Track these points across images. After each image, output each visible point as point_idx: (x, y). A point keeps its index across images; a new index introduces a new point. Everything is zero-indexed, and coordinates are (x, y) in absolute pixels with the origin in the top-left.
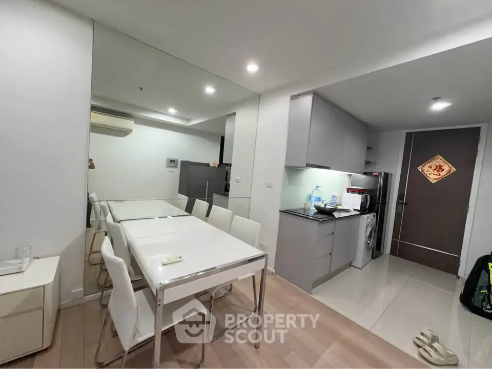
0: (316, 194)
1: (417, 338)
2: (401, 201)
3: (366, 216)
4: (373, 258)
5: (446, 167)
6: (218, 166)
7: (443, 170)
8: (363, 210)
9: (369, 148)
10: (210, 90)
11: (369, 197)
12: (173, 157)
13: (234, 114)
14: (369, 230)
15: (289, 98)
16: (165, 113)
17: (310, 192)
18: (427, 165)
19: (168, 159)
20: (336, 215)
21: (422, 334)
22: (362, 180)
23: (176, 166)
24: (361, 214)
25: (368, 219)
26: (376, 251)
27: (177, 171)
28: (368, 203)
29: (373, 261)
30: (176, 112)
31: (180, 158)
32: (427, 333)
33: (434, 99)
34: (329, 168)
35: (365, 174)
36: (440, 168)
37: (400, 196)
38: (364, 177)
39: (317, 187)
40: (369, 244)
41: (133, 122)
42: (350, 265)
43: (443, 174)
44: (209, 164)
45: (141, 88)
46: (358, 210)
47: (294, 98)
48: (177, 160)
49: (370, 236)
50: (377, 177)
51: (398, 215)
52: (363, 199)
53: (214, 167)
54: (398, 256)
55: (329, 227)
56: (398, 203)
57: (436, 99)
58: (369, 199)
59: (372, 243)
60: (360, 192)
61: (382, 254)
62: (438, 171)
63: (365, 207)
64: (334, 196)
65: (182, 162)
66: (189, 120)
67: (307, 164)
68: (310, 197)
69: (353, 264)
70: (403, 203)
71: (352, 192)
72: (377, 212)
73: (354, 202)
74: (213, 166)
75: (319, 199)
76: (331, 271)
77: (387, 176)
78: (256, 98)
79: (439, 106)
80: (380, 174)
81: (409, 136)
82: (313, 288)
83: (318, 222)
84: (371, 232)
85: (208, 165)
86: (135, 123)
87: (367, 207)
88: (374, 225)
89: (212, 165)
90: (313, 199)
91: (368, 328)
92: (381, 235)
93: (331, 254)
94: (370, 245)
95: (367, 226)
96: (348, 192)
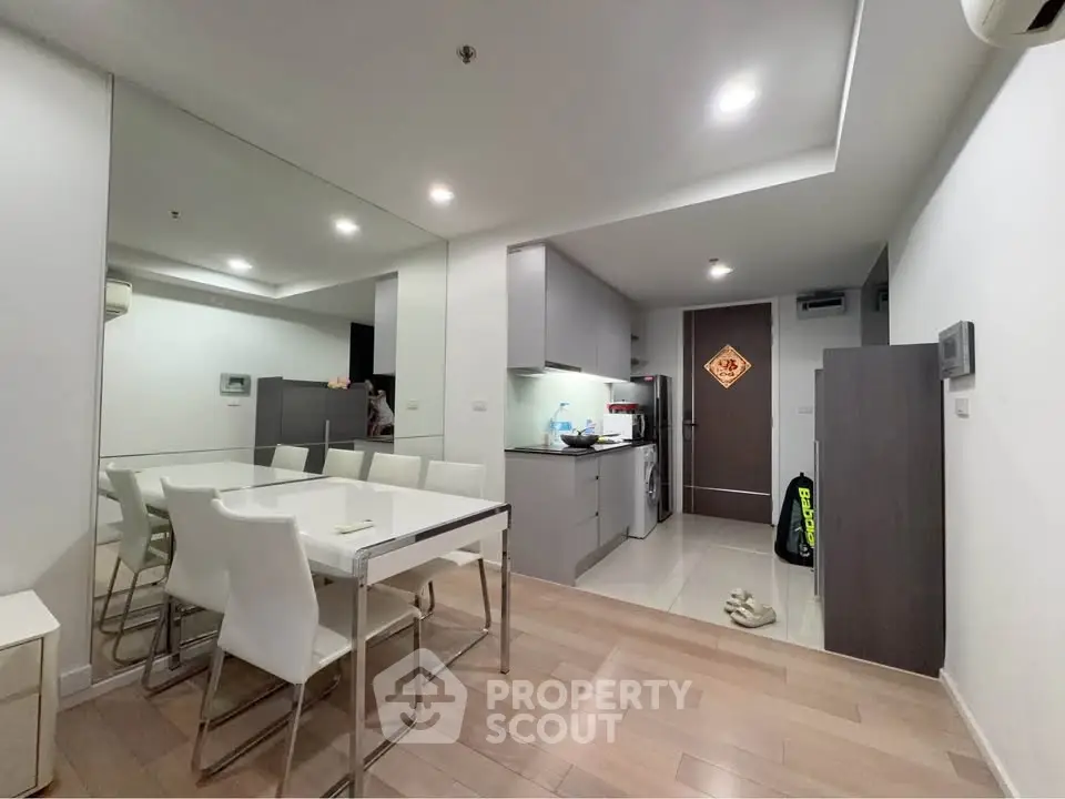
0: (561, 418)
1: (728, 603)
2: (688, 422)
3: (642, 448)
4: (659, 521)
5: (739, 363)
6: (349, 386)
7: (736, 367)
8: (638, 440)
9: (634, 338)
10: (346, 227)
11: (642, 417)
12: (239, 372)
13: (395, 275)
14: (649, 471)
15: (504, 251)
16: (222, 270)
17: (552, 416)
18: (716, 361)
19: (222, 376)
20: (597, 447)
21: (734, 596)
22: (630, 391)
23: (246, 392)
24: (634, 446)
25: (645, 454)
26: (662, 509)
27: (251, 402)
28: (643, 428)
29: (660, 524)
30: (250, 267)
31: (256, 373)
32: (739, 591)
33: (712, 260)
34: (578, 370)
35: (633, 380)
36: (733, 365)
37: (687, 415)
38: (632, 385)
39: (563, 405)
40: (651, 495)
41: (129, 289)
42: (628, 537)
43: (737, 372)
44: (327, 383)
45: (175, 213)
46: (630, 440)
47: (512, 249)
48: (249, 378)
49: (651, 483)
50: (651, 383)
51: (686, 442)
52: (634, 420)
53: (340, 388)
54: (696, 513)
55: (590, 466)
56: (684, 425)
57: (714, 261)
58: (643, 422)
59: (656, 493)
60: (630, 409)
61: (671, 514)
62: (730, 369)
63: (639, 435)
64: (589, 421)
65: (263, 383)
66: (276, 287)
67: (546, 362)
68: (552, 425)
69: (630, 534)
70: (692, 425)
71: (617, 412)
72: (657, 441)
73: (621, 427)
74: (338, 386)
75: (567, 426)
76: (601, 544)
77: (664, 380)
78: (439, 247)
79: (719, 271)
80: (654, 378)
81: (687, 315)
82: (577, 577)
83: (573, 458)
84: (652, 475)
85: (325, 385)
86: (135, 291)
87: (642, 435)
88: (655, 460)
89: (333, 384)
90: (558, 427)
91: (665, 609)
92: (667, 481)
93: (597, 514)
94: (654, 497)
95: (646, 464)
96: (611, 411)
